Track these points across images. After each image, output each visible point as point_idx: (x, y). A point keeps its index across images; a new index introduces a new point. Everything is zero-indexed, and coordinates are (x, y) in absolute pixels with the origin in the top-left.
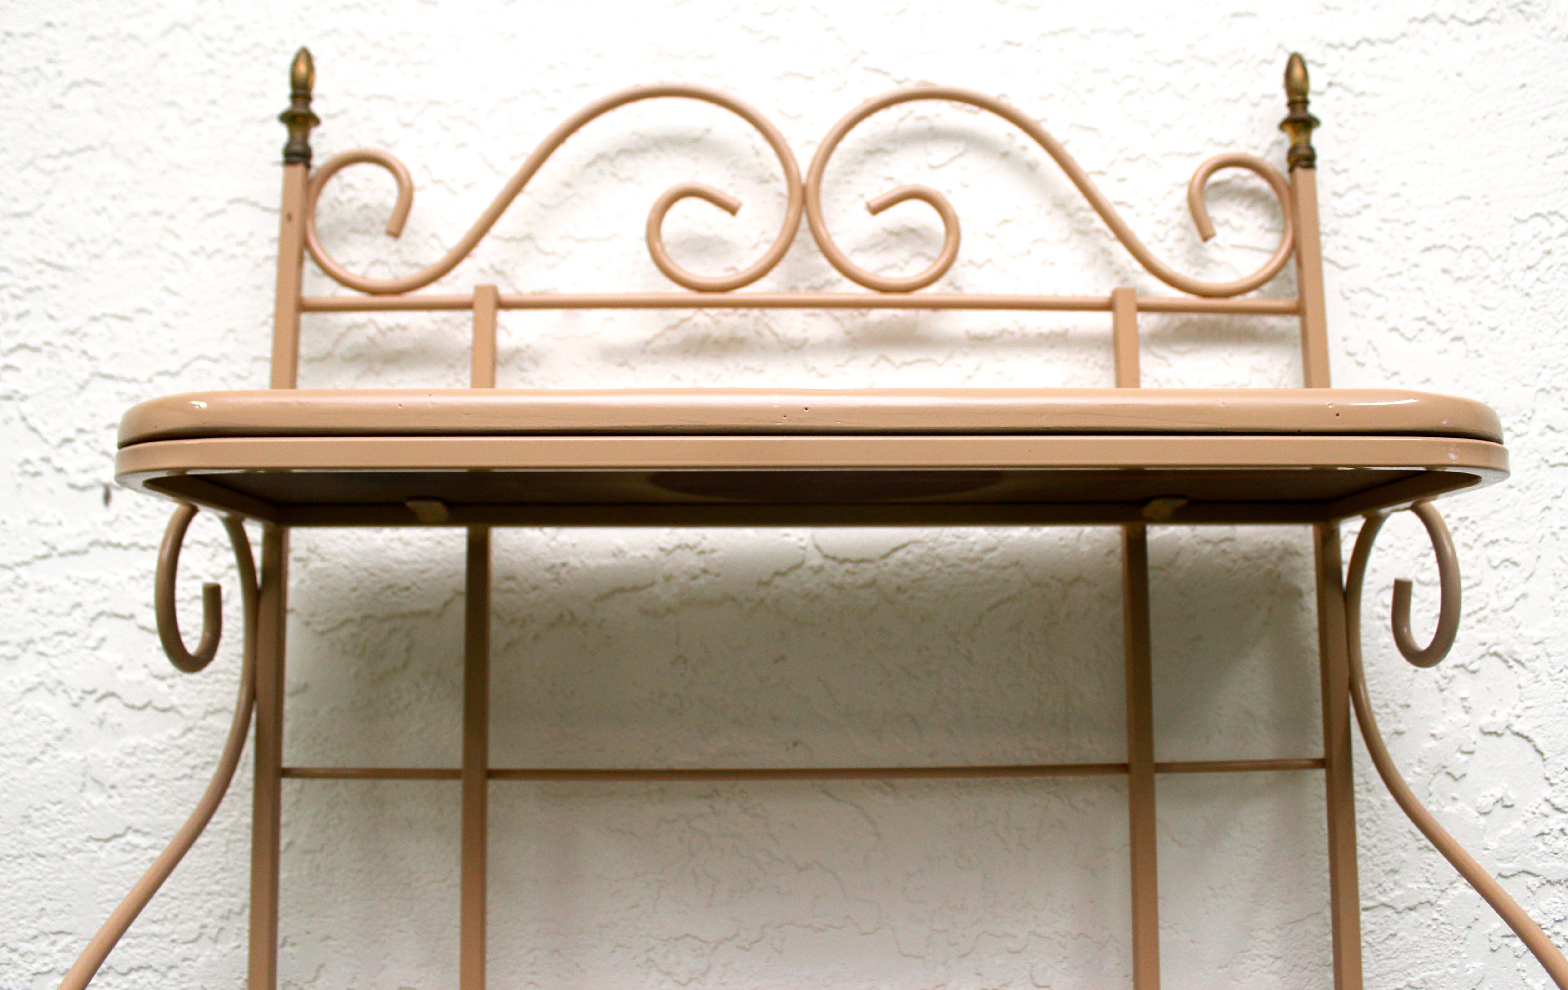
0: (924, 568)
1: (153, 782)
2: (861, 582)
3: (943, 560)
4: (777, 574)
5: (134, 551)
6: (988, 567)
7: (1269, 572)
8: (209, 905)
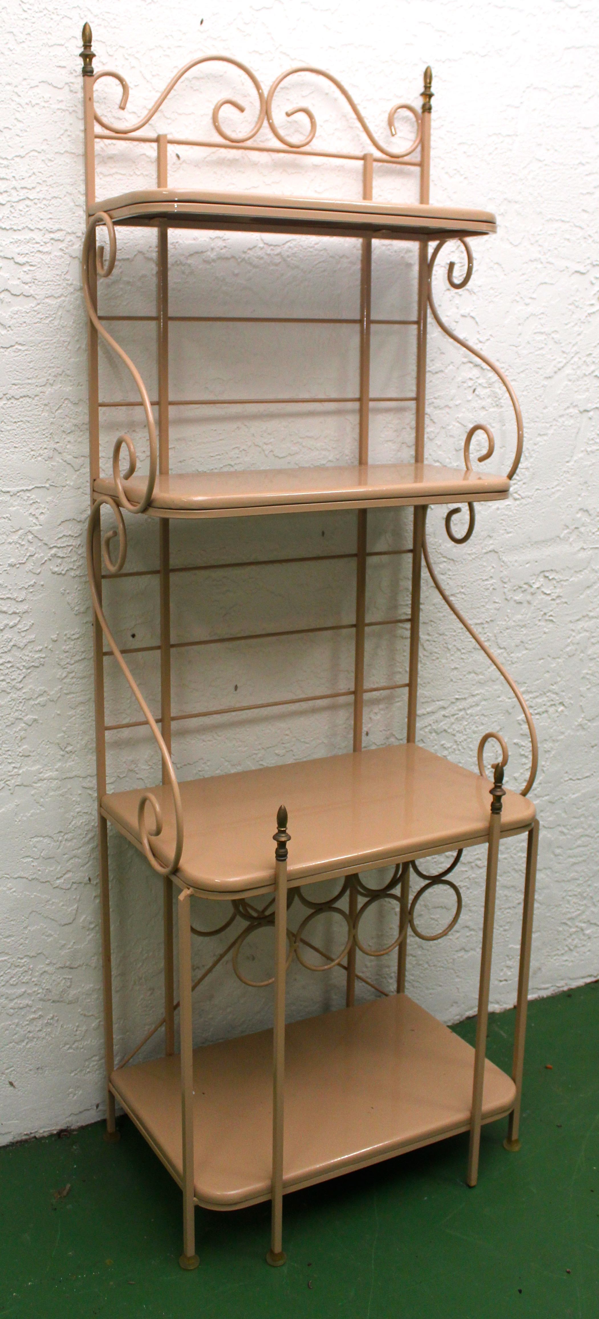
0: (296, 249)
1: (25, 325)
2: (276, 253)
3: (302, 247)
4: (250, 249)
5: (10, 231)
6: (316, 250)
7: (402, 257)
8: (49, 372)
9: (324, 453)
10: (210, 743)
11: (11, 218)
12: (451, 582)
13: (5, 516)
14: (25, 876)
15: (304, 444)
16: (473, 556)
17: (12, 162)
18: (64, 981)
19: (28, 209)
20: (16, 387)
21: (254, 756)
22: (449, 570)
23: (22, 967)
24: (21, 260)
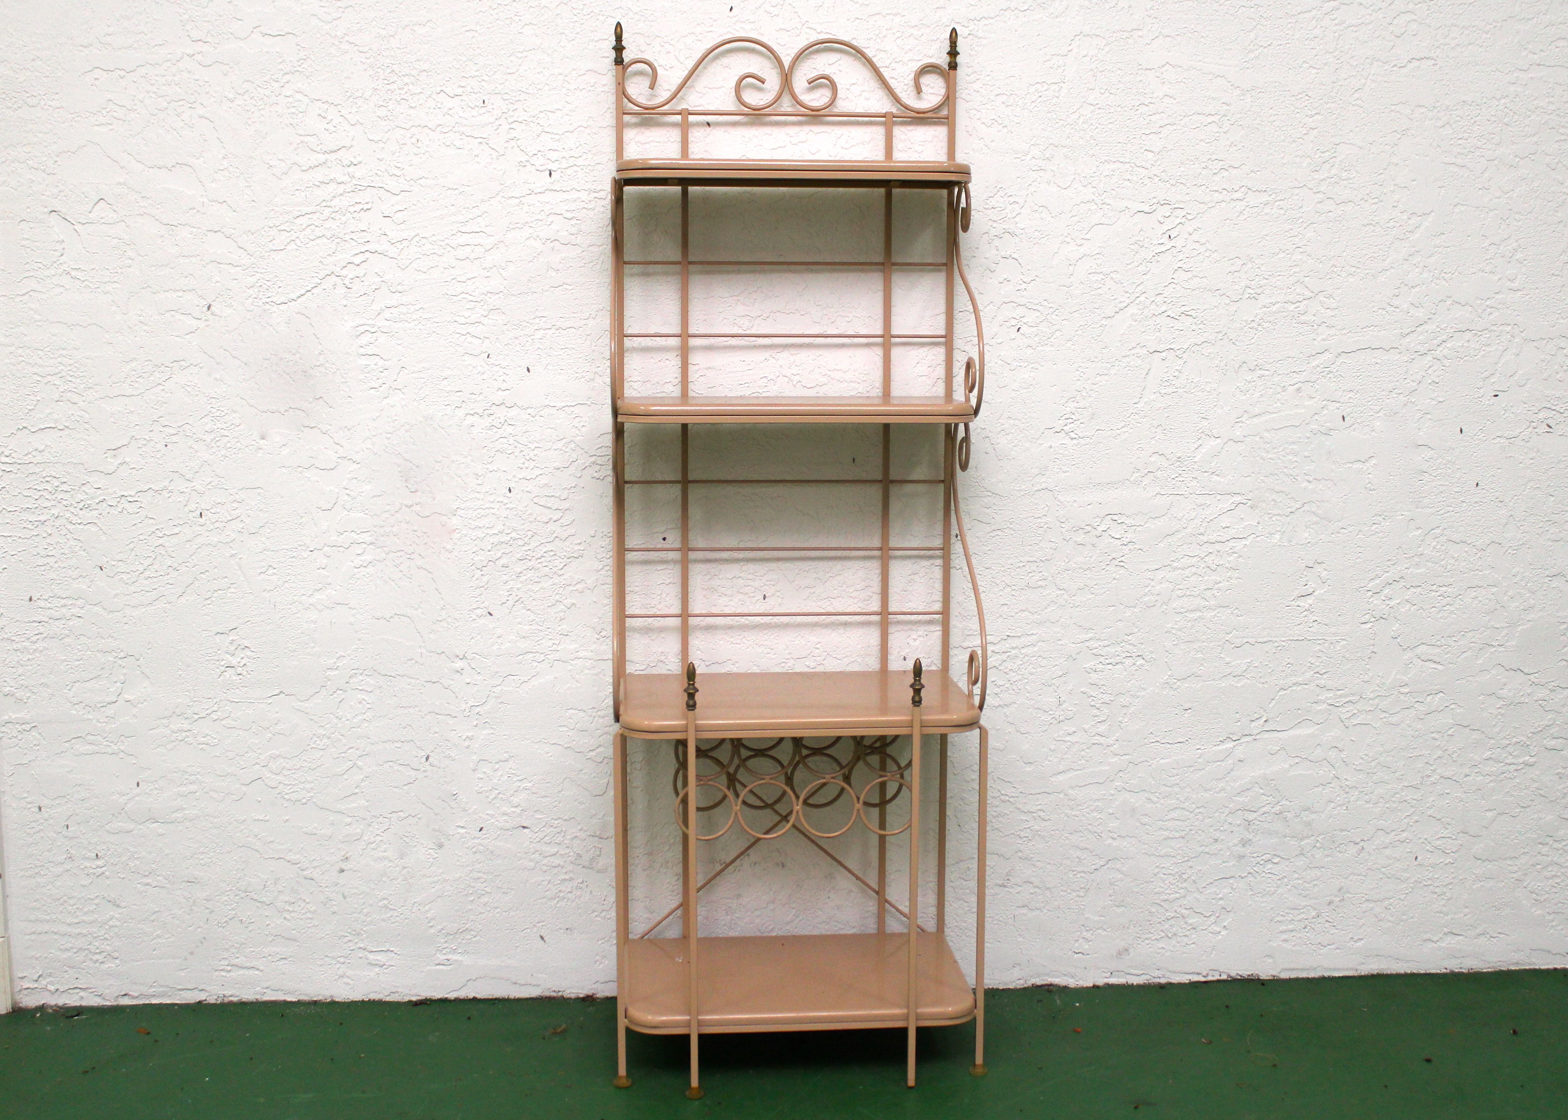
9: (853, 385)
10: (738, 646)
11: (561, 181)
12: (995, 516)
13: (551, 426)
14: (560, 743)
15: (832, 376)
16: (1022, 493)
17: (563, 136)
18: (594, 849)
19: (575, 174)
20: (563, 320)
21: (783, 665)
22: (994, 504)
23: (555, 828)
24: (569, 215)
